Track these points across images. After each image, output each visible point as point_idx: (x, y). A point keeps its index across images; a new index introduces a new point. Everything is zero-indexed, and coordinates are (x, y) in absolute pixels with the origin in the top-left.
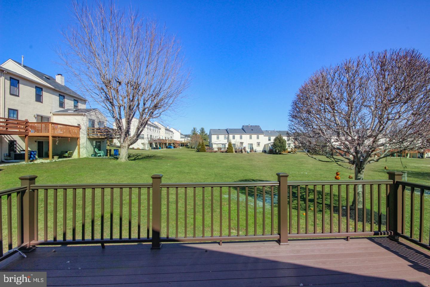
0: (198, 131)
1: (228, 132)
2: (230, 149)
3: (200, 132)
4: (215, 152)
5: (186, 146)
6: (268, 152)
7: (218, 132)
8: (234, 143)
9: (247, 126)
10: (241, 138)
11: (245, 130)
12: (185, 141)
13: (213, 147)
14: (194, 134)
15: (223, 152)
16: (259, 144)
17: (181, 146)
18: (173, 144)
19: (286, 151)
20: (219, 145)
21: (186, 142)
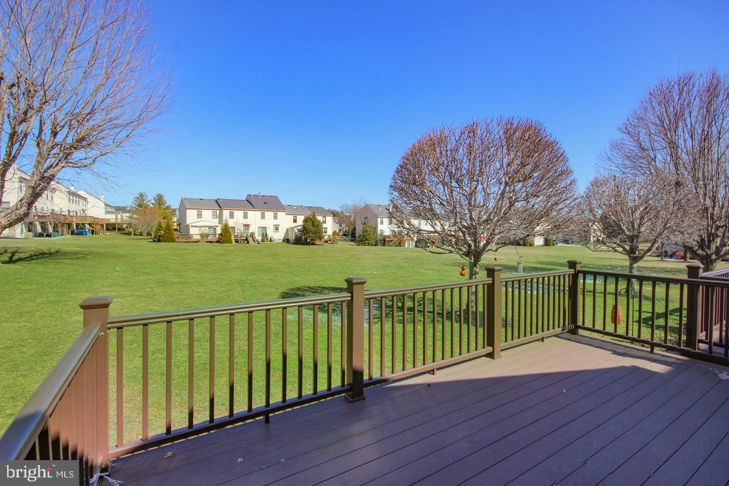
0: (149, 199)
1: (219, 205)
2: (225, 236)
3: (153, 201)
4: (196, 242)
5: (119, 230)
6: (293, 242)
7: (200, 205)
8: (233, 226)
9: (256, 195)
10: (245, 217)
11: (252, 202)
12: (117, 219)
13: (191, 233)
14: (140, 206)
15: (211, 242)
16: (277, 228)
17: (108, 229)
18: (90, 224)
19: (322, 239)
20: (203, 228)
21: (119, 221)
